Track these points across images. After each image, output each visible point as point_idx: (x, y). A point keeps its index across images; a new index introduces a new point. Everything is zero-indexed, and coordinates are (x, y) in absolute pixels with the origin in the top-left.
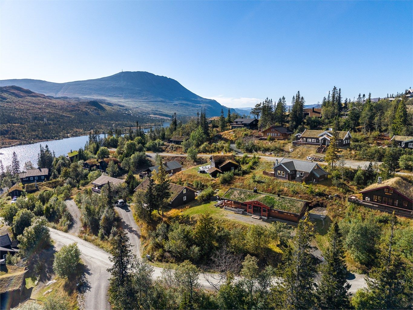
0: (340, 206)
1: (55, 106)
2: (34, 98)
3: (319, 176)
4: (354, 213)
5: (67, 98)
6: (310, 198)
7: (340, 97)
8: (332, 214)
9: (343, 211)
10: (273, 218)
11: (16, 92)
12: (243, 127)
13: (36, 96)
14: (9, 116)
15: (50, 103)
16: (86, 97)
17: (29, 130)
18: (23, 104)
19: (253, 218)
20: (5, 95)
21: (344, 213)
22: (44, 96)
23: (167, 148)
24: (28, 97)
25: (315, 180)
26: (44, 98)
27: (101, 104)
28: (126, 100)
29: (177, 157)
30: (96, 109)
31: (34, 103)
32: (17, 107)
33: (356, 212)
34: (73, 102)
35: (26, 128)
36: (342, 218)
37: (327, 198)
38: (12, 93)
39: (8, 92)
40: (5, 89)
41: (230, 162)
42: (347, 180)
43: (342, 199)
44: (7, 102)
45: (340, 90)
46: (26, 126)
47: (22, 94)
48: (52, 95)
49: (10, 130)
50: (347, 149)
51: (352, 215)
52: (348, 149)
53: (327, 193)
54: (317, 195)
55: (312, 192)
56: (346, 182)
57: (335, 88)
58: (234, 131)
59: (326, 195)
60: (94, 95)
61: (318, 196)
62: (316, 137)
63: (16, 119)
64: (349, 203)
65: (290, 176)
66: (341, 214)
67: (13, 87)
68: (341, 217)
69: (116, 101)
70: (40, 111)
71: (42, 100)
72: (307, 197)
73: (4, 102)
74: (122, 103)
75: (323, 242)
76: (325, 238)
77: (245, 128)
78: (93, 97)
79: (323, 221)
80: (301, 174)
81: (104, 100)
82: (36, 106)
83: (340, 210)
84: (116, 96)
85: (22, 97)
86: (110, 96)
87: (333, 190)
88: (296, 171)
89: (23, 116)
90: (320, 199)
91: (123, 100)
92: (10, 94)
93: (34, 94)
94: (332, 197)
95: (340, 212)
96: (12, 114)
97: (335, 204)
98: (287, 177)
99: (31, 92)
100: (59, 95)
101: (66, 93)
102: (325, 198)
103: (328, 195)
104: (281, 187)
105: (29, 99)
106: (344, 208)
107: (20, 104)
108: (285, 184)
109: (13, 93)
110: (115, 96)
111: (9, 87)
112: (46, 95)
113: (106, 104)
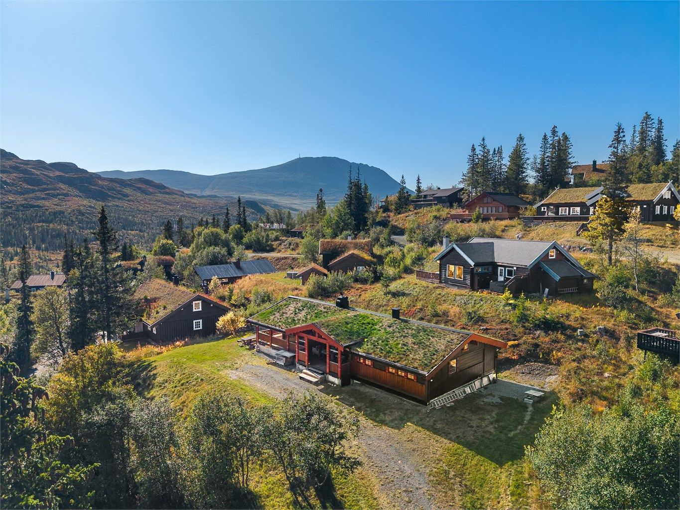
0: (609, 364)
1: (194, 208)
2: (167, 196)
3: (557, 278)
4: (657, 387)
5: (215, 196)
6: (515, 336)
7: (659, 138)
8: (573, 386)
9: (617, 380)
10: (361, 385)
11: (143, 186)
12: (436, 204)
13: (171, 193)
14: (126, 220)
15: (189, 202)
16: (244, 196)
17: (148, 240)
18: (150, 204)
19: (301, 378)
20: (126, 191)
21: (620, 386)
22: (181, 193)
23: (281, 244)
24: (159, 195)
25: (547, 290)
26: (182, 196)
27: (263, 206)
28: (304, 201)
29: (286, 258)
30: (253, 213)
31: (166, 203)
32: (141, 208)
33: (664, 386)
34: (222, 202)
35: (144, 237)
36: (605, 403)
37: (569, 337)
38: (137, 188)
39: (133, 186)
40: (129, 182)
41: (353, 254)
42: (649, 292)
43: (622, 343)
44: (128, 201)
45: (660, 122)
46: (146, 235)
47: (151, 190)
48: (196, 193)
49: (122, 240)
50: (664, 226)
51: (648, 396)
52: (667, 225)
53: (573, 323)
54: (537, 327)
55: (523, 318)
56: (646, 297)
57: (648, 117)
58: (416, 214)
59: (570, 327)
60: (255, 194)
61: (541, 329)
62: (579, 201)
63: (135, 224)
64: (642, 353)
65: (476, 279)
66: (607, 389)
67: (142, 181)
68: (606, 399)
69: (288, 202)
70: (172, 214)
71: (178, 198)
72: (503, 332)
73: (125, 200)
74: (296, 206)
75: (489, 492)
76: (503, 476)
77: (438, 207)
78: (255, 197)
79: (530, 409)
80: (510, 273)
81: (271, 201)
82: (168, 206)
83: (606, 375)
84: (289, 195)
85: (150, 194)
86: (279, 195)
87: (593, 316)
88: (495, 266)
89: (145, 220)
90: (543, 338)
91: (297, 202)
92: (135, 190)
93: (167, 190)
94: (587, 336)
95: (606, 383)
96: (130, 217)
97: (594, 357)
98: (468, 282)
99: (165, 187)
100: (207, 193)
101: (215, 190)
102: (562, 337)
103: (575, 330)
104: (444, 307)
105: (160, 196)
106: (622, 371)
107: (146, 203)
108: (458, 298)
109: (139, 189)
110: (286, 196)
111: (136, 180)
112: (186, 192)
113: (271, 207)
